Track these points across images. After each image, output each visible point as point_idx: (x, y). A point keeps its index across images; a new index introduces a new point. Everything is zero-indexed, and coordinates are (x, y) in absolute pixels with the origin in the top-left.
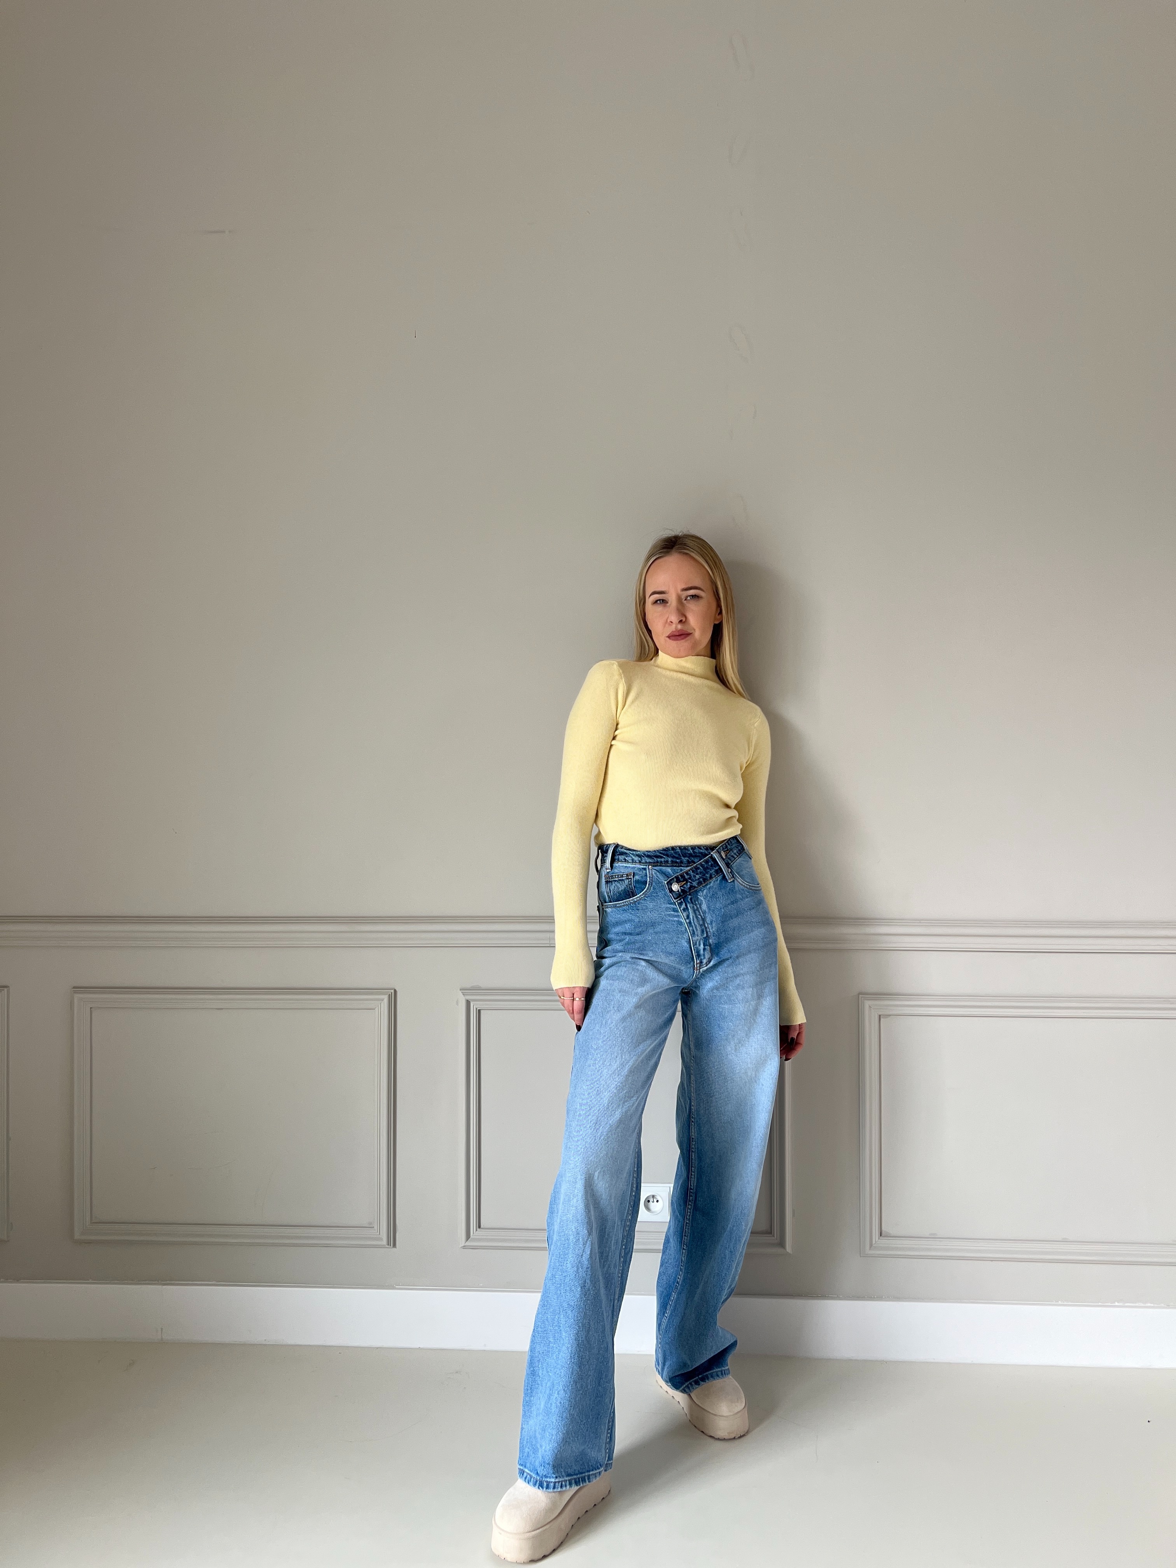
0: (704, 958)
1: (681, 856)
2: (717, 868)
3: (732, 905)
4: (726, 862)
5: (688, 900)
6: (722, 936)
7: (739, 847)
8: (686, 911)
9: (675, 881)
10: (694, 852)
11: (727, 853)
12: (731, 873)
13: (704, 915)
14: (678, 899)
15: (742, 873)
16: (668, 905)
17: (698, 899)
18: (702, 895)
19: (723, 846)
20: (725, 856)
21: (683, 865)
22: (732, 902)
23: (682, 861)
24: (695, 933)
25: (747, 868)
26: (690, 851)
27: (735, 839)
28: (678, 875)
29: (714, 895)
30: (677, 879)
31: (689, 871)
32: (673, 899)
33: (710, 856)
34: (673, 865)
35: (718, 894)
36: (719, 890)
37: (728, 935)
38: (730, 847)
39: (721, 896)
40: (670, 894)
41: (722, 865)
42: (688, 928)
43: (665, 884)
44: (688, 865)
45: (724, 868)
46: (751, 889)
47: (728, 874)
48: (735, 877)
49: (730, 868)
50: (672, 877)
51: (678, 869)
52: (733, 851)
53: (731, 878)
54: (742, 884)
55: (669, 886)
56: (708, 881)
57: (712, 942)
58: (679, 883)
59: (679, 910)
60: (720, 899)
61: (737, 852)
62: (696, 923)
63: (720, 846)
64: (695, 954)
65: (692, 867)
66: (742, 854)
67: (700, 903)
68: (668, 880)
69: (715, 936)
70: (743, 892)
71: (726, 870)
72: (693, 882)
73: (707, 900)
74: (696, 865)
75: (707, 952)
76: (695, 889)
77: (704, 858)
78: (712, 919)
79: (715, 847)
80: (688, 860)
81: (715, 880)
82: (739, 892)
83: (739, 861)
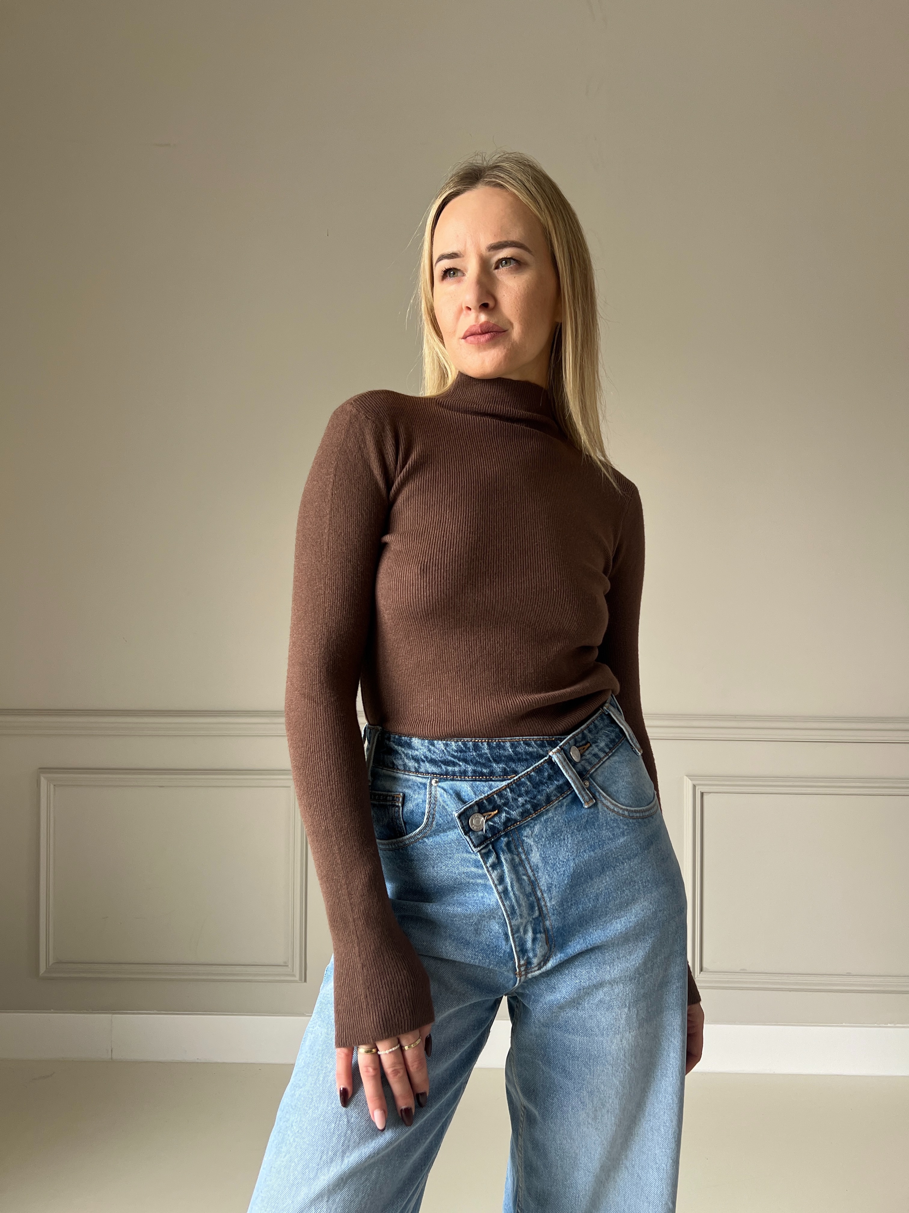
0: (535, 956)
1: (491, 761)
2: (561, 783)
3: (592, 853)
4: (578, 770)
5: (501, 847)
6: (572, 914)
7: (613, 734)
8: (496, 870)
9: (476, 811)
10: (516, 753)
11: (585, 749)
12: (589, 789)
13: (534, 875)
14: (482, 847)
15: (613, 789)
16: (465, 855)
17: (522, 844)
18: (532, 836)
19: (575, 737)
20: (578, 757)
21: (494, 779)
22: (591, 846)
23: (493, 770)
24: (515, 912)
25: (627, 776)
26: (509, 751)
27: (604, 717)
28: (482, 799)
29: (556, 835)
30: (481, 807)
31: (503, 790)
32: (472, 846)
33: (548, 759)
34: (476, 778)
35: (562, 832)
36: (566, 825)
37: (583, 910)
38: (592, 737)
39: (569, 836)
40: (466, 837)
41: (570, 777)
42: (502, 902)
43: (456, 818)
44: (504, 778)
45: (574, 782)
46: (633, 816)
47: (583, 793)
48: (598, 797)
49: (588, 779)
50: (470, 804)
51: (484, 786)
52: (596, 744)
53: (590, 800)
54: (613, 809)
55: (464, 822)
56: (543, 807)
57: (551, 925)
58: (485, 814)
59: (484, 867)
60: (568, 842)
61: (607, 745)
62: (516, 893)
63: (570, 738)
64: (516, 948)
65: (511, 782)
66: (618, 749)
67: (526, 849)
68: (463, 809)
69: (557, 915)
70: (615, 825)
71: (579, 786)
72: (513, 811)
73: (541, 845)
74: (519, 777)
75: (540, 944)
76: (517, 824)
77: (535, 763)
78: (550, 881)
79: (557, 740)
80: (505, 769)
81: (557, 805)
82: (606, 826)
83: (611, 763)
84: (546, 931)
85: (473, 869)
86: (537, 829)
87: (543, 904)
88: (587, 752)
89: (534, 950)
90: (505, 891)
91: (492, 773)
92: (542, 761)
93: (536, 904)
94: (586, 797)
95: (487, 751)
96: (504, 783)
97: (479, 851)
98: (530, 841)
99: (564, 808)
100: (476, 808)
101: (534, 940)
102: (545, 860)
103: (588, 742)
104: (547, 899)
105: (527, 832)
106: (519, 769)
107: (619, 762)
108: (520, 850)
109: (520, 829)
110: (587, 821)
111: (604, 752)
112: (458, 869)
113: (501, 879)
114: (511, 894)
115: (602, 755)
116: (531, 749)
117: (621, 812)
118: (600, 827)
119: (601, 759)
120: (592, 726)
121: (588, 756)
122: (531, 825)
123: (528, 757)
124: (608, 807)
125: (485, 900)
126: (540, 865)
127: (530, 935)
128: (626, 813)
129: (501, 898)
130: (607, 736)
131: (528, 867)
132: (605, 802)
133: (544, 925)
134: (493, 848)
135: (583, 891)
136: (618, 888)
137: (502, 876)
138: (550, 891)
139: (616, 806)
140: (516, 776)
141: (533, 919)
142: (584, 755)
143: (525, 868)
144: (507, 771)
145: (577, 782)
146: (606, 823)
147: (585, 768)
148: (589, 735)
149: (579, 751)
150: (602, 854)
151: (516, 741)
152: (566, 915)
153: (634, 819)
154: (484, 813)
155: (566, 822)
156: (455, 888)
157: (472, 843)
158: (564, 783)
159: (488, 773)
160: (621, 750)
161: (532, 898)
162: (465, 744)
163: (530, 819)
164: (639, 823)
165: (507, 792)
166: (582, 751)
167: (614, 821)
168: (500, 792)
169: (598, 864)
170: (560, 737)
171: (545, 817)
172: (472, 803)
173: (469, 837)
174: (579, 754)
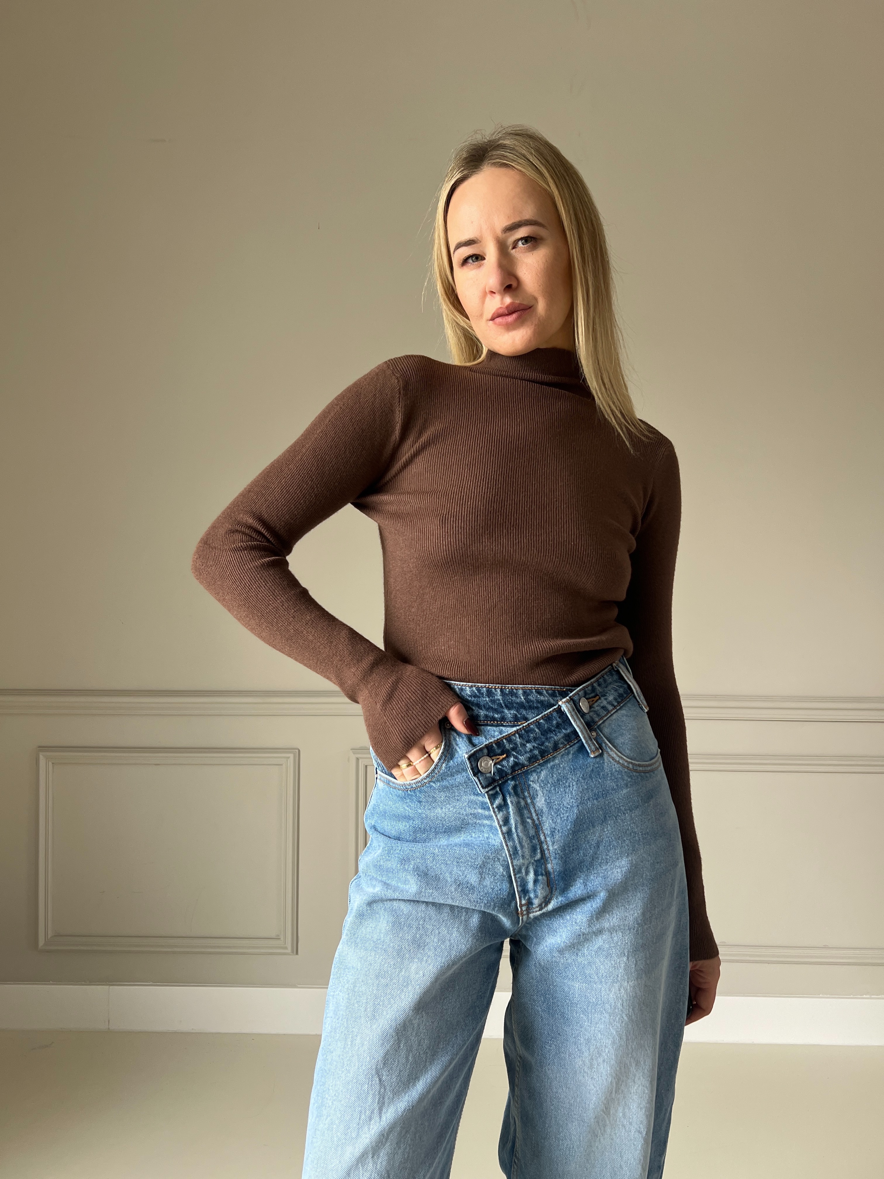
0: (536, 897)
1: (503, 707)
2: (568, 732)
3: (595, 801)
4: (586, 720)
5: (508, 789)
6: (573, 859)
7: (621, 689)
8: (502, 811)
9: (485, 754)
10: (528, 701)
11: (594, 701)
12: (596, 739)
13: (538, 819)
14: (489, 788)
15: (619, 741)
16: (473, 797)
17: (528, 788)
18: (538, 781)
19: (585, 689)
20: (587, 708)
21: (505, 724)
22: (595, 795)
23: (504, 716)
24: (517, 853)
25: (633, 729)
26: (521, 699)
27: (613, 673)
28: (492, 742)
29: (562, 781)
30: (490, 751)
31: (512, 735)
32: (480, 787)
33: (557, 708)
34: (488, 723)
35: (568, 779)
36: (571, 772)
37: (584, 856)
38: (601, 690)
39: (574, 783)
40: (475, 778)
41: (578, 726)
42: (506, 842)
43: (466, 759)
44: (514, 723)
45: (581, 731)
46: (637, 770)
47: (590, 742)
48: (605, 748)
49: (595, 730)
50: (480, 747)
51: (494, 731)
52: (606, 697)
53: (596, 750)
54: (618, 761)
55: (473, 763)
56: (550, 754)
57: (553, 869)
58: (493, 758)
59: (491, 807)
60: (573, 789)
61: (615, 699)
62: (520, 834)
63: (580, 689)
64: (517, 888)
65: (520, 729)
66: (626, 703)
67: (532, 794)
68: (473, 751)
69: (559, 859)
70: (620, 776)
71: (586, 736)
72: (521, 756)
73: (547, 790)
74: (529, 724)
75: (542, 886)
76: (524, 769)
77: (545, 711)
78: (553, 825)
79: (567, 691)
80: (516, 715)
81: (563, 752)
82: (611, 776)
83: (618, 716)
84: (547, 874)
85: (480, 811)
86: (543, 774)
87: (545, 847)
88: (596, 704)
89: (535, 891)
90: (509, 833)
91: (503, 719)
92: (551, 709)
93: (538, 847)
94: (593, 747)
95: (500, 697)
96: (515, 729)
97: (487, 792)
98: (536, 786)
99: (570, 756)
100: (485, 751)
101: (536, 881)
102: (549, 805)
103: (597, 695)
104: (550, 843)
105: (533, 777)
106: (530, 716)
107: (627, 716)
108: (526, 794)
109: (527, 773)
110: (592, 770)
111: (613, 705)
112: (465, 810)
113: (506, 821)
114: (515, 836)
115: (610, 708)
116: (542, 698)
117: (626, 764)
118: (605, 777)
119: (609, 712)
120: (601, 680)
121: (597, 708)
122: (538, 771)
123: (539, 705)
124: (613, 759)
125: (490, 840)
126: (545, 809)
127: (531, 876)
128: (631, 766)
129: (504, 838)
130: (616, 691)
131: (533, 811)
132: (611, 753)
133: (546, 868)
134: (500, 790)
135: (585, 837)
136: (619, 837)
137: (507, 818)
138: (553, 835)
139: (622, 758)
140: (526, 722)
141: (535, 860)
142: (593, 707)
143: (530, 812)
144: (518, 717)
145: (584, 732)
146: (611, 774)
147: (593, 719)
148: (598, 688)
149: (589, 702)
150: (605, 803)
151: (529, 689)
152: (568, 859)
153: (638, 772)
154: (493, 756)
155: (571, 769)
156: (462, 828)
157: (481, 784)
158: (572, 732)
159: (499, 719)
160: (629, 705)
161: (535, 841)
162: (478, 689)
163: (537, 764)
164: (641, 776)
165: (516, 737)
166: (591, 703)
167: (619, 772)
168: (509, 737)
169: (601, 813)
170: (571, 688)
171: (552, 763)
172: (482, 746)
173: (478, 778)
174: (588, 706)
